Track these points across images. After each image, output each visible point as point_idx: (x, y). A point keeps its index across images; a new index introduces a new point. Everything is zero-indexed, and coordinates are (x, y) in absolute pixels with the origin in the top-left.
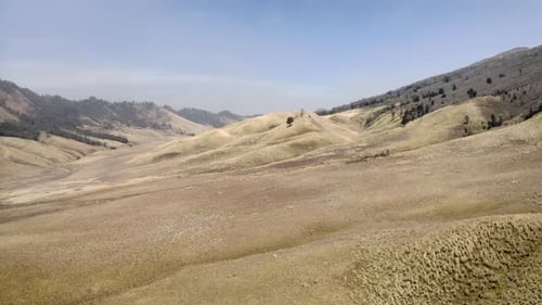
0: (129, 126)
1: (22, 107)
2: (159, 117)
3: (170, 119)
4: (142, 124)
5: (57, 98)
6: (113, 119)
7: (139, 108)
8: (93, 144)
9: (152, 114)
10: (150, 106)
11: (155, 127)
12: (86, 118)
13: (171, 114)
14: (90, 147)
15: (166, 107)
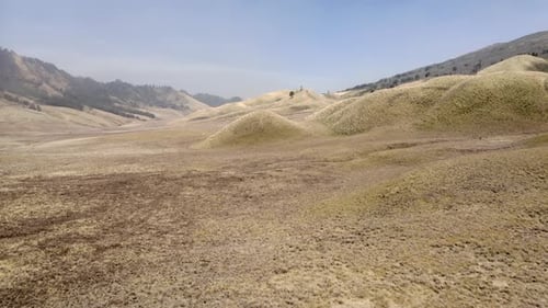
0: (151, 105)
1: (63, 85)
2: (177, 99)
3: (187, 102)
4: (163, 105)
5: (88, 81)
6: (138, 100)
7: (158, 91)
8: (128, 116)
9: (170, 97)
10: (168, 90)
11: (174, 107)
12: (115, 98)
13: (188, 97)
14: (126, 119)
15: (182, 91)
